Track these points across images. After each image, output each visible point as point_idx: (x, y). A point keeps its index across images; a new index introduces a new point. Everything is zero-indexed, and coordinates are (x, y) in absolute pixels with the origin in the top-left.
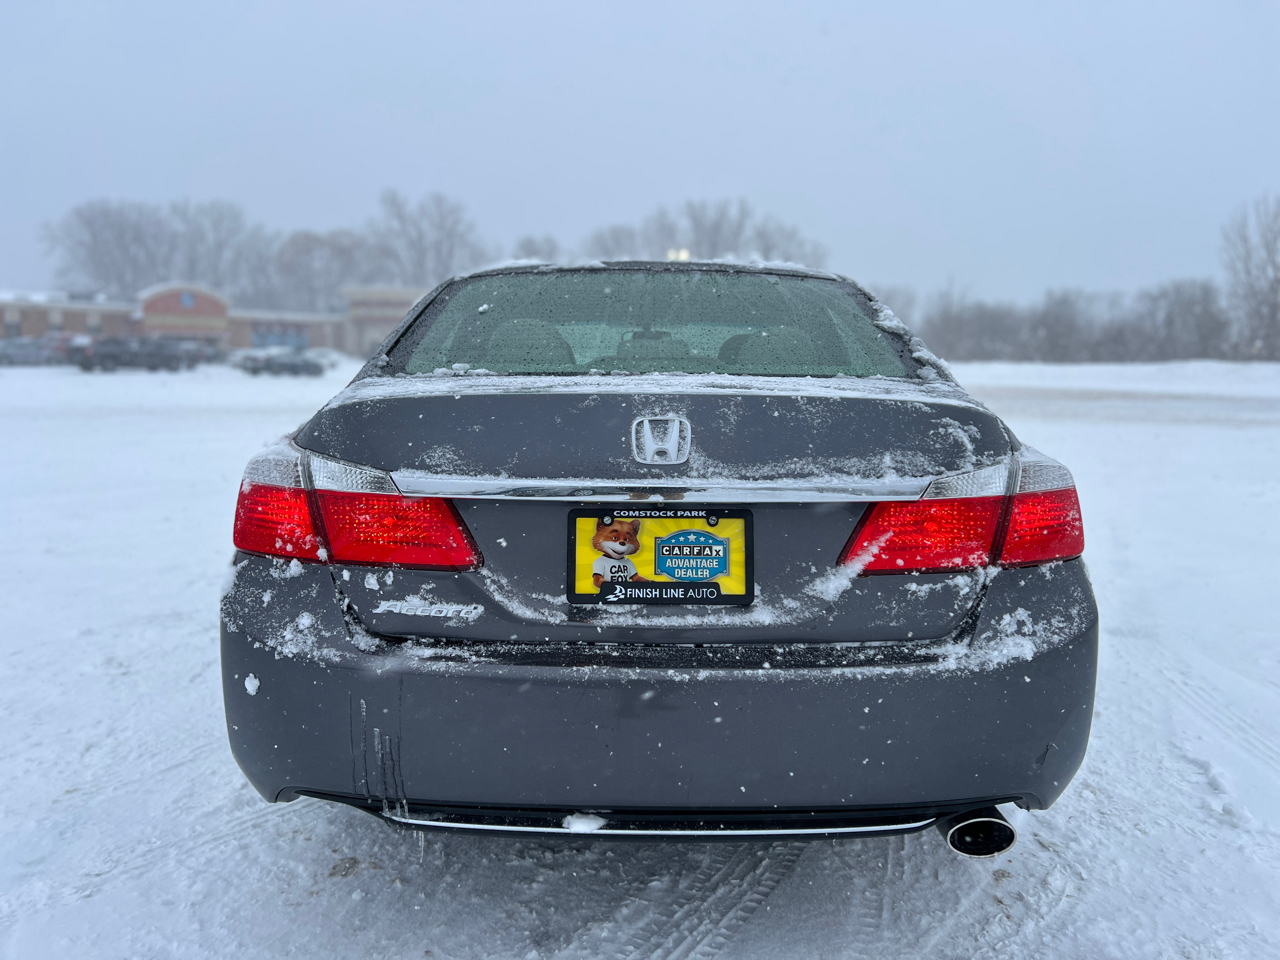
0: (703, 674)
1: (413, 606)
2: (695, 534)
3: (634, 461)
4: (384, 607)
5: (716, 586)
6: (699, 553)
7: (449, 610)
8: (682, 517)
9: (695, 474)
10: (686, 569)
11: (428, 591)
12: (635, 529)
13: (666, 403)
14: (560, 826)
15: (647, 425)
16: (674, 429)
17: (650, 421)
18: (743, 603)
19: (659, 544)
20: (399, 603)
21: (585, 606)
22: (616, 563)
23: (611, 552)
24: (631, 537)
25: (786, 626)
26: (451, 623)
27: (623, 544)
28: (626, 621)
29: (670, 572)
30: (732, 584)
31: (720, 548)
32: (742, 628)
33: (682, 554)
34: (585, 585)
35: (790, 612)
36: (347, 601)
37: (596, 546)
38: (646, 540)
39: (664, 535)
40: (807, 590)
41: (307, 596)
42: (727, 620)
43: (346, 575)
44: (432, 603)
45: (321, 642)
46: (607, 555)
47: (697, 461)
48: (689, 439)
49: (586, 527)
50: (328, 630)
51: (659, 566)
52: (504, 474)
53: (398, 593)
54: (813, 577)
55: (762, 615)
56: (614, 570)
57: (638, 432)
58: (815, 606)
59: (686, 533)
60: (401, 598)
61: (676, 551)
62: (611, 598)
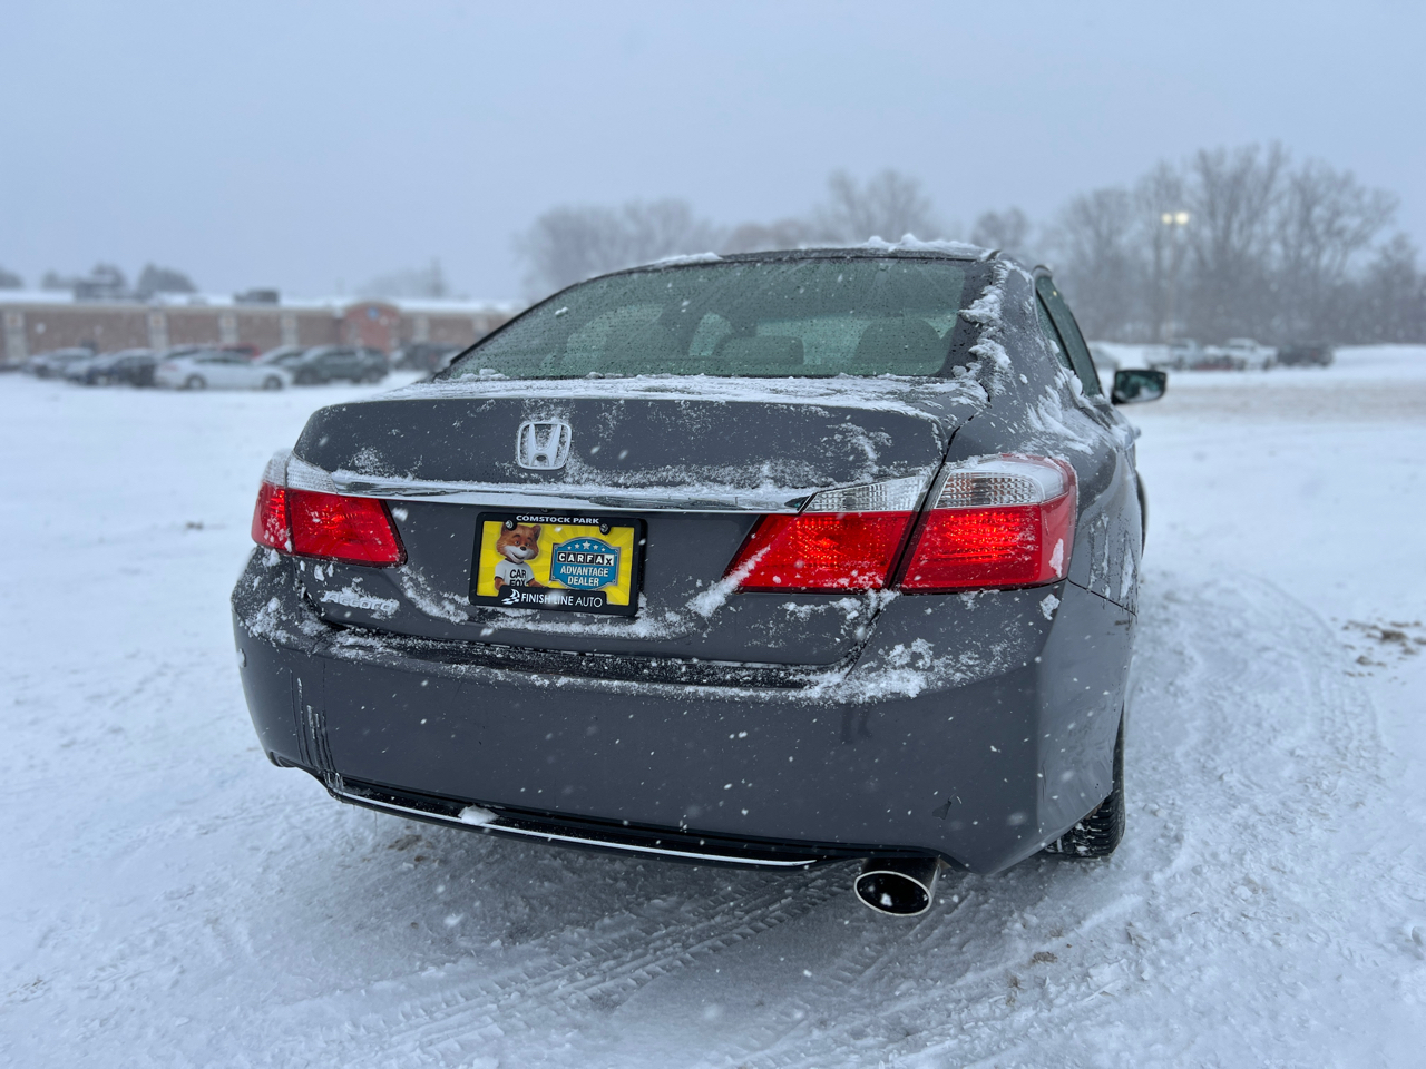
0: (563, 681)
1: (348, 597)
2: (589, 541)
3: (516, 466)
4: (328, 596)
5: (604, 595)
6: (591, 562)
7: (372, 602)
8: (577, 523)
9: (569, 479)
10: (580, 577)
11: (358, 585)
12: (536, 534)
13: (552, 407)
14: (456, 815)
15: (532, 428)
16: (555, 434)
17: (536, 426)
18: (628, 613)
19: (557, 549)
20: (337, 594)
21: (487, 608)
22: (516, 567)
23: (512, 556)
24: (531, 542)
25: (659, 639)
26: (375, 616)
27: (524, 549)
28: (519, 625)
29: (564, 579)
30: (619, 595)
31: (611, 557)
32: (619, 639)
33: (576, 563)
34: (487, 588)
35: (670, 625)
36: (303, 589)
37: (500, 550)
38: (545, 546)
39: (562, 541)
40: (690, 605)
41: (279, 583)
42: (607, 630)
43: (302, 565)
44: (361, 596)
45: (280, 624)
46: (509, 559)
47: (574, 467)
48: (568, 445)
49: (492, 530)
50: (286, 615)
51: (555, 573)
52: (410, 476)
53: (335, 584)
54: (699, 590)
55: (642, 628)
56: (514, 574)
57: (523, 436)
58: (692, 621)
59: (581, 541)
60: (339, 590)
61: (571, 558)
62: (507, 601)
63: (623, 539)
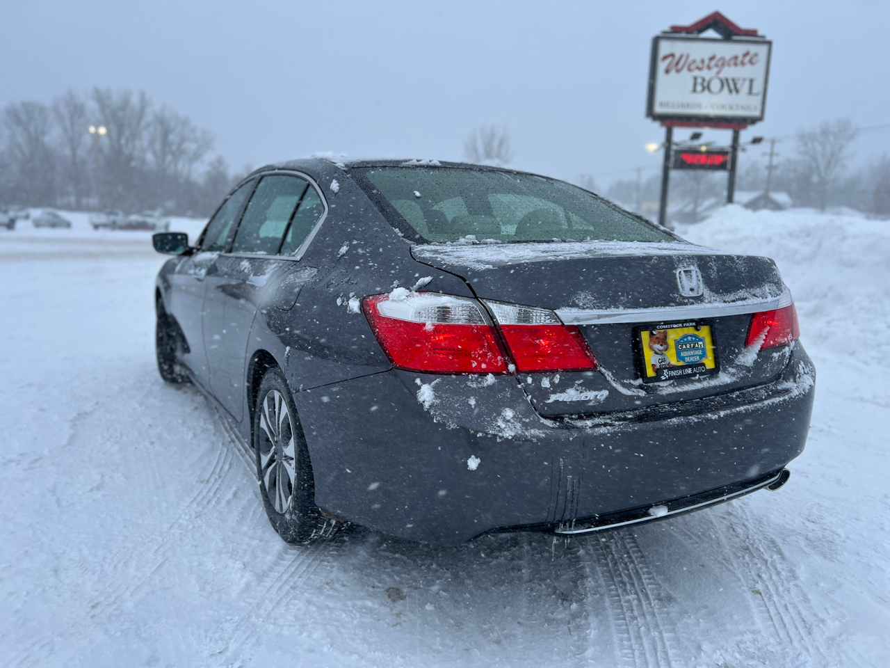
0: (722, 414)
1: (571, 395)
2: (691, 336)
4: (553, 398)
5: (703, 364)
6: (694, 347)
7: (591, 395)
8: (686, 327)
9: (707, 301)
10: (690, 357)
11: (579, 385)
12: (665, 336)
13: (687, 260)
14: (649, 515)
15: (682, 272)
16: (694, 274)
17: (684, 271)
18: (713, 373)
19: (677, 343)
20: (562, 395)
21: (649, 384)
22: (660, 357)
23: (657, 350)
24: (663, 341)
25: (735, 382)
26: (591, 404)
27: (661, 345)
28: (671, 390)
29: (683, 359)
30: (709, 363)
31: (700, 343)
32: (715, 387)
33: (687, 350)
34: (650, 373)
35: (733, 375)
36: (530, 397)
37: (651, 348)
38: (671, 342)
39: (678, 338)
40: (736, 362)
41: (504, 396)
42: (705, 384)
43: (529, 380)
44: (581, 392)
45: (525, 425)
46: (656, 353)
47: (707, 293)
48: (701, 281)
49: (645, 335)
50: (526, 418)
51: (679, 358)
52: (621, 308)
53: (561, 388)
54: (737, 355)
55: (724, 378)
56: (660, 361)
57: (680, 278)
58: (743, 370)
59: (686, 336)
60: (563, 391)
61: (684, 347)
62: (663, 378)
63: (704, 332)
